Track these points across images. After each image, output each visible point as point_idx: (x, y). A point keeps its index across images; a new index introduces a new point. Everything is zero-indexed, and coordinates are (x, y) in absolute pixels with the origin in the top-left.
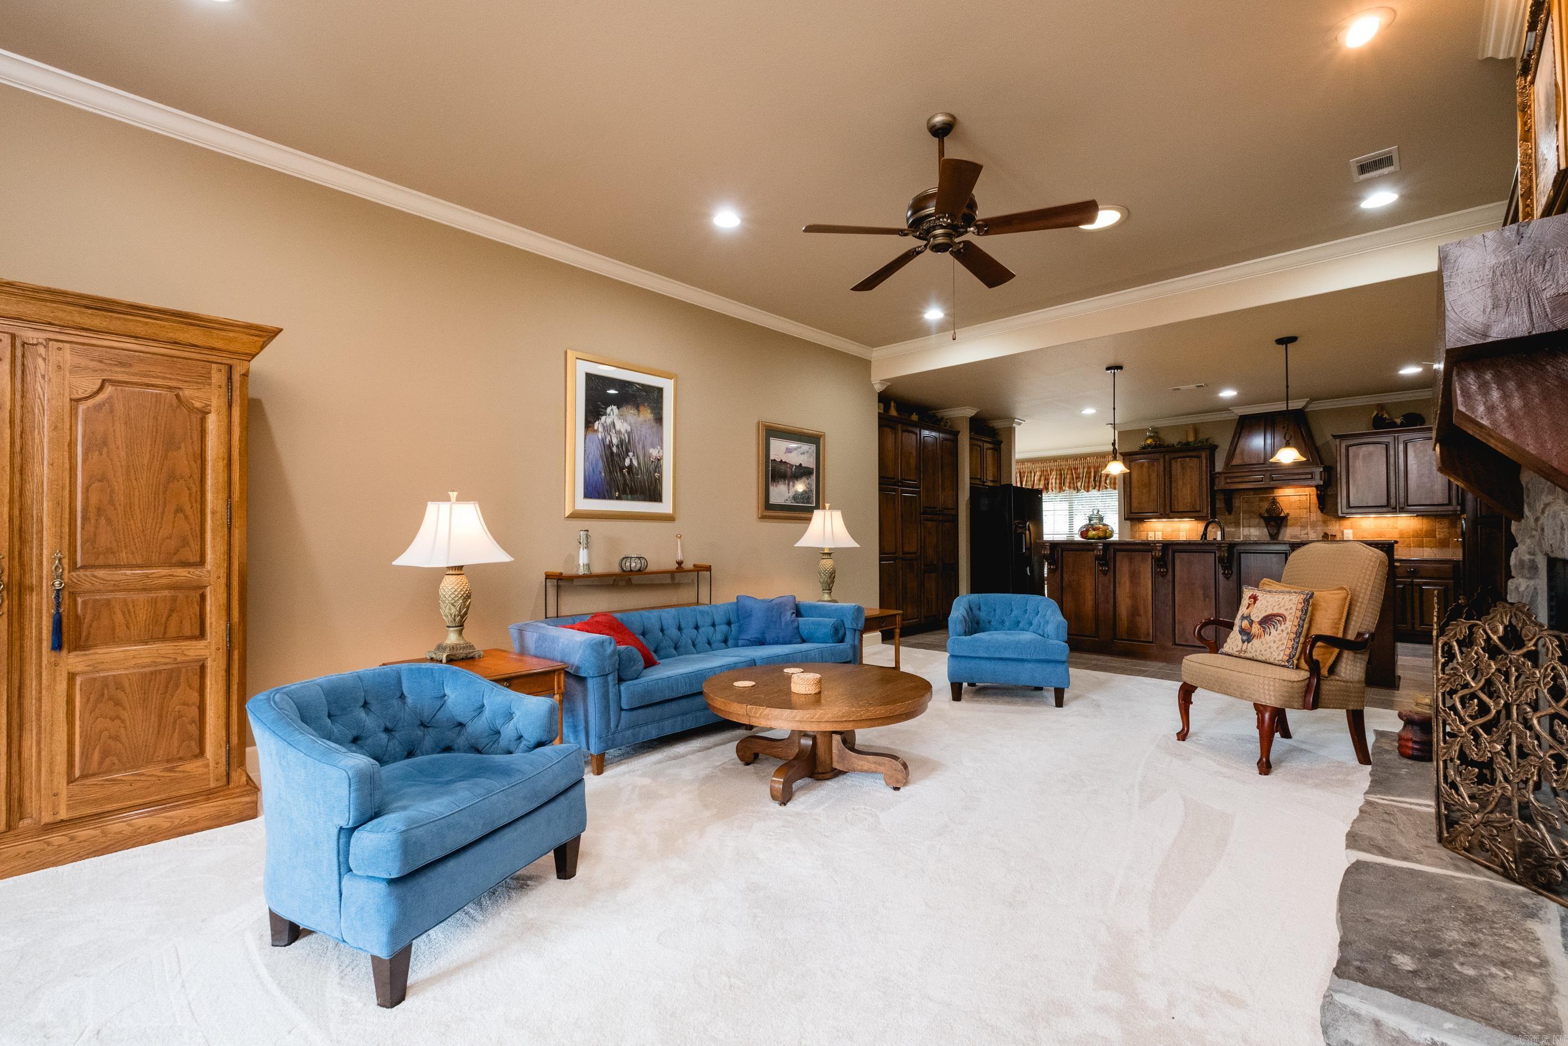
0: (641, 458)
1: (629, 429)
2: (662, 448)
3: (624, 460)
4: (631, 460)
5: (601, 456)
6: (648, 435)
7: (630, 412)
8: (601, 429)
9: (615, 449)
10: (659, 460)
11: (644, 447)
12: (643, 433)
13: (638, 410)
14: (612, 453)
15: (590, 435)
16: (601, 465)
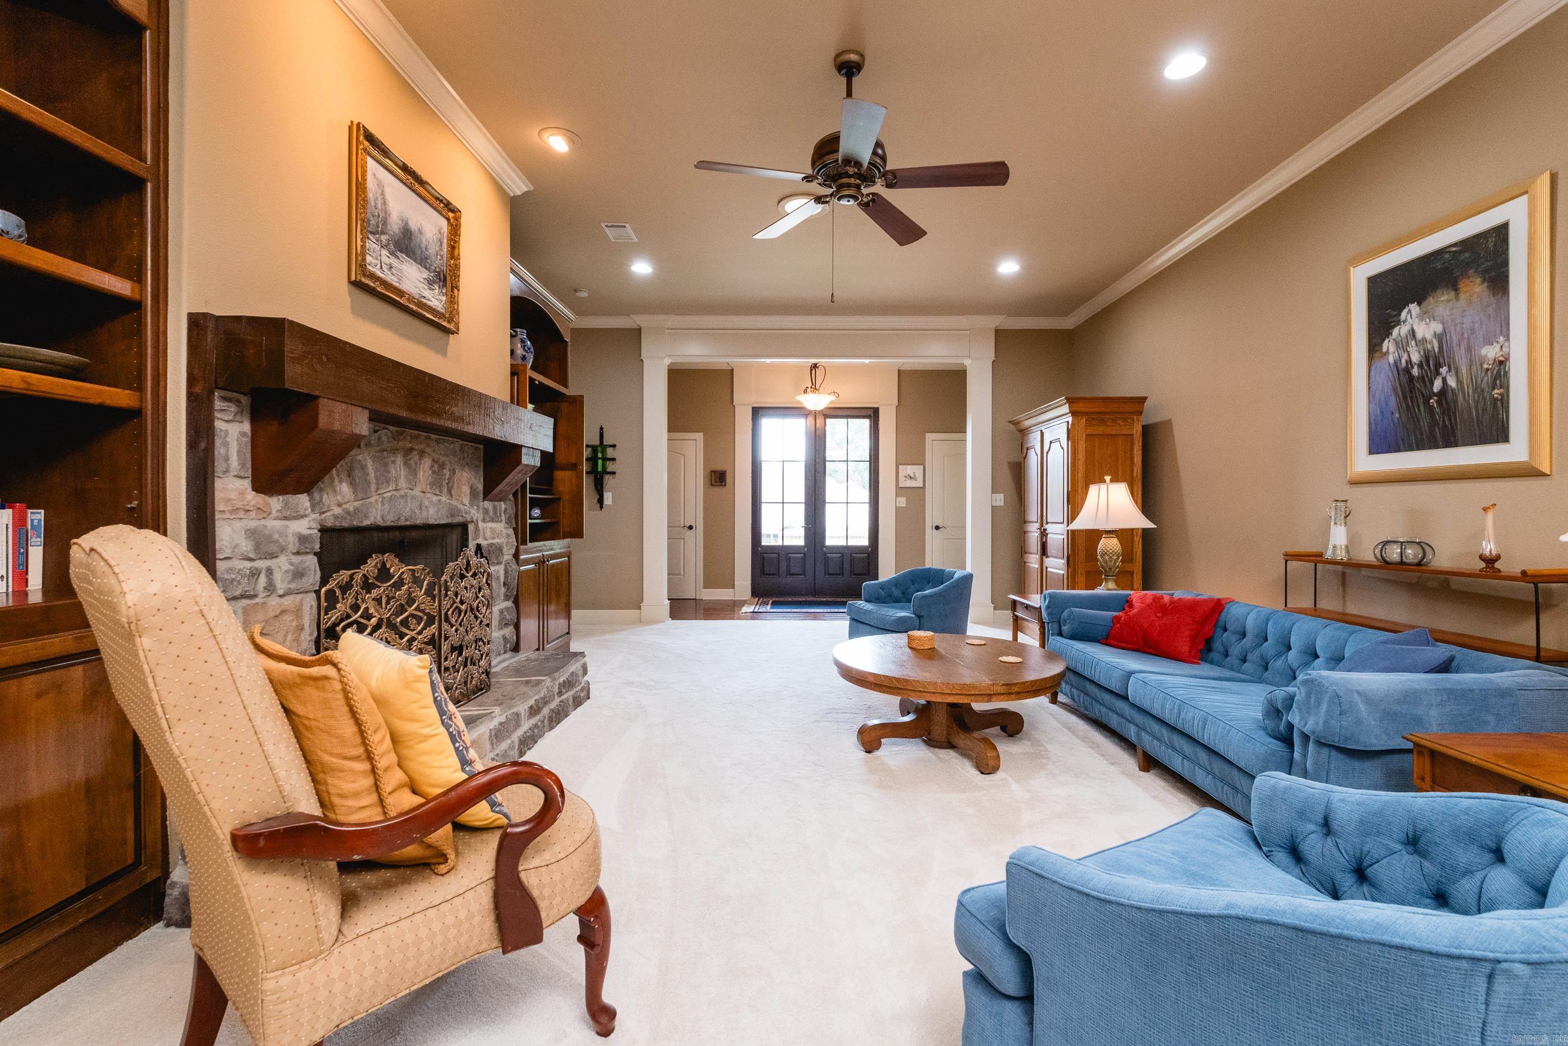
0: (1464, 370)
1: (1438, 327)
2: (1508, 339)
3: (1432, 383)
4: (1444, 380)
5: (1394, 389)
6: (1477, 325)
7: (1442, 302)
8: (1392, 349)
9: (1415, 372)
10: (1501, 363)
11: (1469, 349)
12: (1467, 325)
13: (1456, 290)
14: (1411, 378)
15: (1378, 363)
16: (1393, 401)
